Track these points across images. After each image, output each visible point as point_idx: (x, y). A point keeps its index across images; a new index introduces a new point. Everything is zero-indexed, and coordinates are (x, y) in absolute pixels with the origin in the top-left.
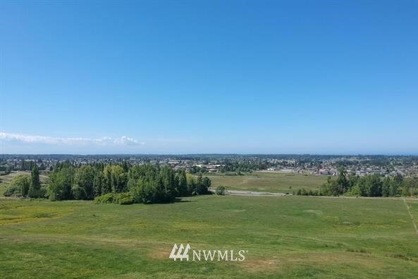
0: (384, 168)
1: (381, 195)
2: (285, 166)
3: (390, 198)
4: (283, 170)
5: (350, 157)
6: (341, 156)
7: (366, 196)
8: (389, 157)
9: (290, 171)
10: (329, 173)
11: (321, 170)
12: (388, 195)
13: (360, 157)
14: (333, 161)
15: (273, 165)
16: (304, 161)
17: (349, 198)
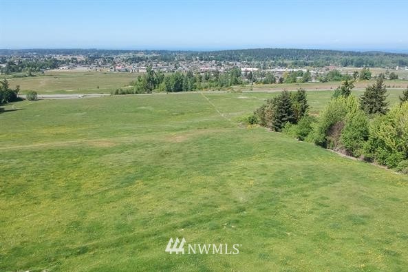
0: (171, 64)
1: (181, 90)
2: (77, 63)
3: (189, 92)
4: (78, 69)
5: (137, 52)
6: (128, 52)
7: (171, 91)
8: (172, 52)
9: (86, 68)
10: (127, 71)
11: (117, 67)
12: (187, 90)
13: (147, 52)
14: (123, 56)
15: (63, 63)
16: (94, 57)
17: (159, 94)
